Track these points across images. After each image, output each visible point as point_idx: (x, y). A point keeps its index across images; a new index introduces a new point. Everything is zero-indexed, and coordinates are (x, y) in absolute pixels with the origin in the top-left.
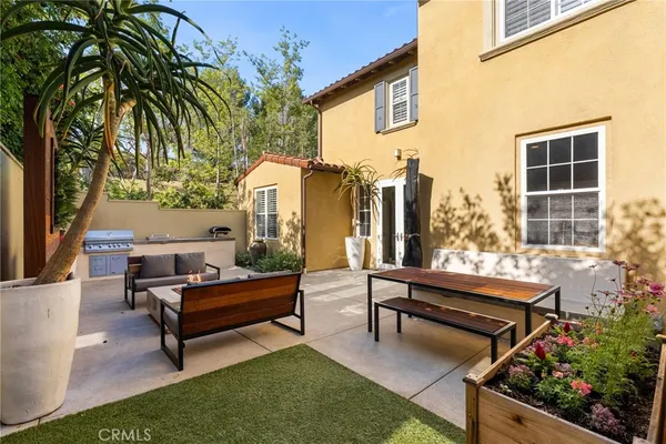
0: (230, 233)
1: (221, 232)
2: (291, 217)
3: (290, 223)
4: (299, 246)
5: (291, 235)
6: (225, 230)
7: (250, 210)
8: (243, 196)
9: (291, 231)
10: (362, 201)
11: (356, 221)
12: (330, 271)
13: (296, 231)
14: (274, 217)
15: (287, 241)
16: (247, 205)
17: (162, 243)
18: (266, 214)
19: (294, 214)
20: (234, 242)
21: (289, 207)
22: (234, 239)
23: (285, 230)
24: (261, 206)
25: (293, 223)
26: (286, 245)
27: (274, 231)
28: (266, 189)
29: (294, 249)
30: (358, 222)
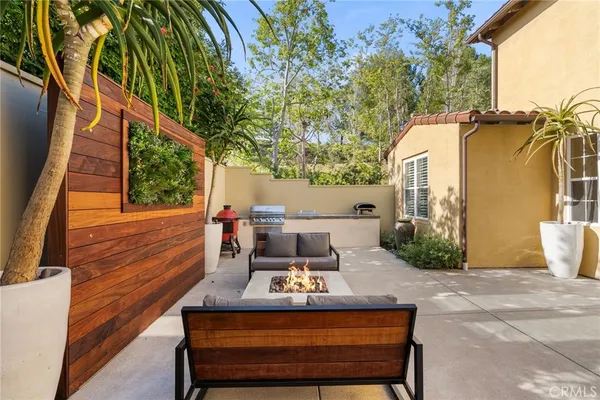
0: (374, 210)
1: (365, 209)
2: (446, 193)
3: (446, 202)
4: (457, 233)
5: (447, 218)
6: (370, 207)
7: (399, 187)
8: (392, 171)
9: (447, 213)
10: (577, 163)
11: (564, 197)
12: (507, 273)
13: (454, 214)
14: (425, 192)
15: (440, 224)
16: (396, 181)
17: (308, 218)
18: (416, 188)
19: (450, 190)
20: (378, 220)
21: (444, 180)
22: (379, 217)
23: (439, 211)
24: (410, 181)
25: (449, 202)
26: (439, 230)
27: (425, 210)
28: (415, 159)
29: (451, 235)
30: (568, 199)
